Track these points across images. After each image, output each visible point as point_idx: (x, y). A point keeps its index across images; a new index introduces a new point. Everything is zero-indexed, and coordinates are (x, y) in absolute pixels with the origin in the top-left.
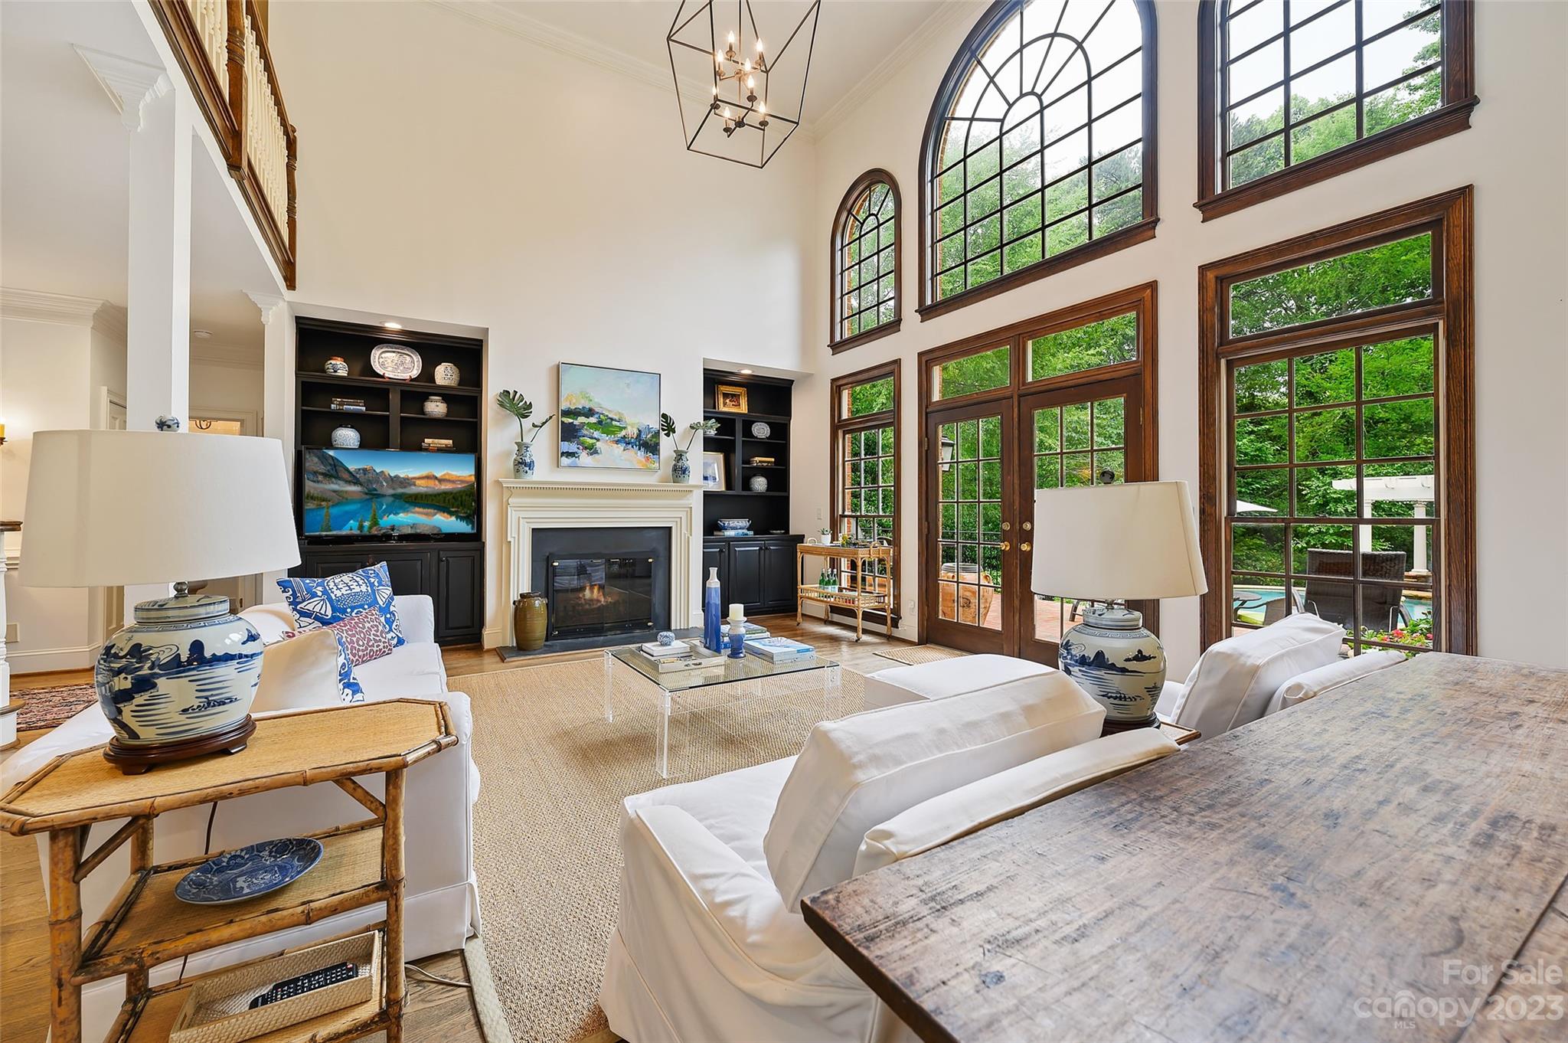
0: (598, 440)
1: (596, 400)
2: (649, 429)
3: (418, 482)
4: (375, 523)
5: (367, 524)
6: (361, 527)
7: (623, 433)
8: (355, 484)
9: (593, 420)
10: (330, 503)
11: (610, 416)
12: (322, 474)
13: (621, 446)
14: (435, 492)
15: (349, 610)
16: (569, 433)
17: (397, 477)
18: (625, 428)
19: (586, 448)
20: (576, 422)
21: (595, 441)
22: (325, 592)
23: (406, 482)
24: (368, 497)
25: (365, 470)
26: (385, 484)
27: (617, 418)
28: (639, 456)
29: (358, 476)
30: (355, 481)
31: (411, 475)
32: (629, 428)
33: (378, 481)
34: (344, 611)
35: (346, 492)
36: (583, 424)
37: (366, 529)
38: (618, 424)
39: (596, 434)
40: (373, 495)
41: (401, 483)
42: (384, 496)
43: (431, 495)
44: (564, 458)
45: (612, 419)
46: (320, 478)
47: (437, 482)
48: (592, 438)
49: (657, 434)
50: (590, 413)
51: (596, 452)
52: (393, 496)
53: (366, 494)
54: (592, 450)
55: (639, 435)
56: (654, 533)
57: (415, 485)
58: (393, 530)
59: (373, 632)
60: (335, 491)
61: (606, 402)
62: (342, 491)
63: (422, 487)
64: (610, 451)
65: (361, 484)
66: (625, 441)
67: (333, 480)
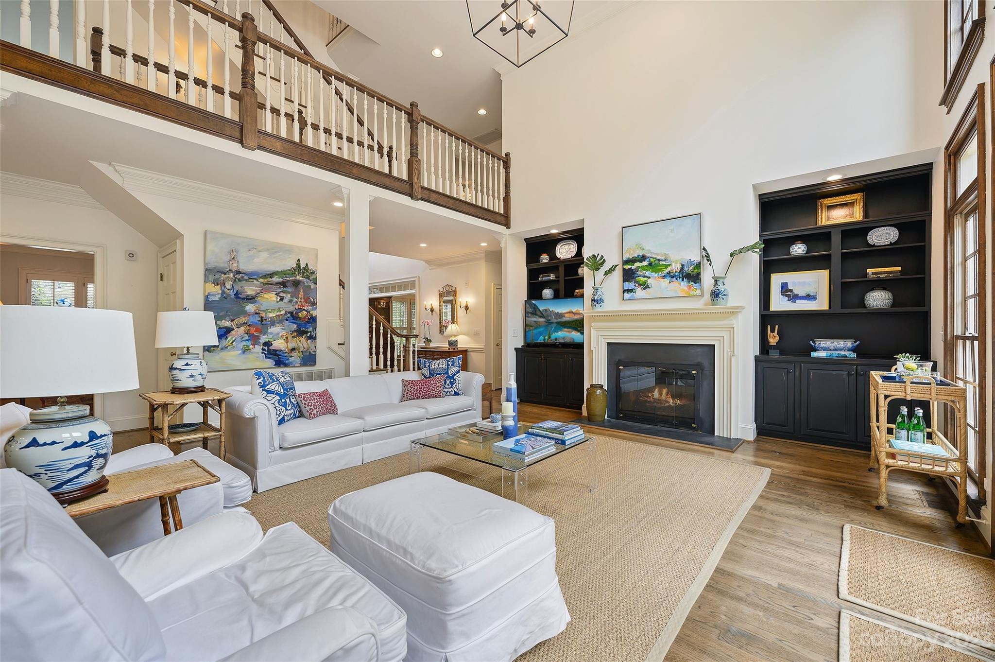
0: (649, 278)
1: (647, 248)
2: (691, 262)
3: (566, 315)
4: (550, 337)
5: (546, 338)
6: (544, 339)
7: (669, 269)
8: (542, 317)
9: (645, 263)
10: (534, 328)
11: (658, 258)
12: (531, 313)
13: (667, 280)
14: (572, 320)
15: (435, 375)
16: (629, 275)
17: (558, 313)
18: (669, 265)
19: (641, 285)
20: (633, 267)
21: (647, 279)
22: (429, 366)
23: (560, 315)
24: (547, 324)
25: (546, 310)
26: (553, 317)
27: (663, 258)
28: (682, 286)
29: (543, 313)
30: (543, 317)
31: (563, 312)
32: (673, 264)
33: (551, 316)
34: (433, 375)
35: (539, 322)
36: (638, 268)
37: (546, 340)
38: (664, 263)
39: (648, 274)
40: (549, 323)
41: (560, 316)
42: (553, 323)
43: (571, 322)
44: (625, 294)
45: (659, 260)
46: (530, 315)
47: (573, 315)
48: (644, 277)
49: (698, 265)
50: (643, 258)
51: (648, 287)
52: (557, 323)
53: (547, 322)
54: (645, 286)
55: (682, 269)
56: (699, 349)
57: (565, 317)
58: (556, 340)
59: (433, 386)
60: (535, 322)
61: (654, 248)
62: (537, 322)
63: (568, 317)
64: (658, 284)
65: (545, 318)
66: (671, 275)
67: (535, 316)
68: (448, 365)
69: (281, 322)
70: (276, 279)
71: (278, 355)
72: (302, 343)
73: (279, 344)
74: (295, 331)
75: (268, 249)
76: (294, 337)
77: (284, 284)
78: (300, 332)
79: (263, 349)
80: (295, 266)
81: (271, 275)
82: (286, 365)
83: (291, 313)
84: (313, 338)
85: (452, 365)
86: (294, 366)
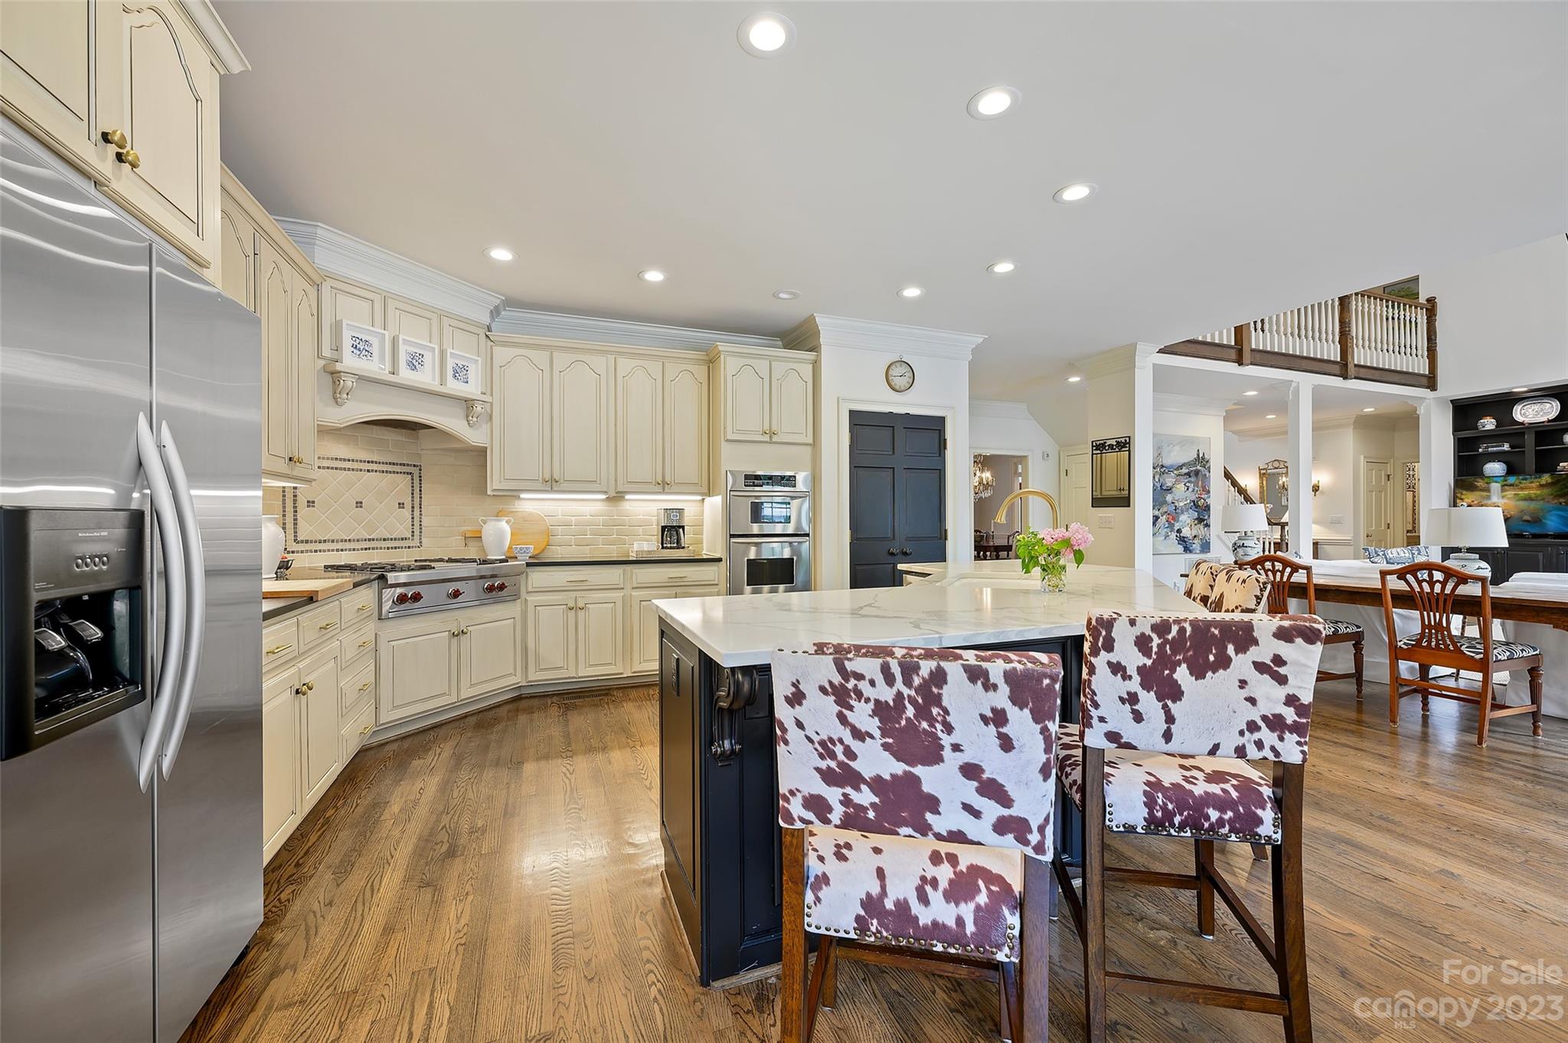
68: (1413, 554)
69: (1187, 510)
70: (1184, 470)
71: (1185, 542)
72: (1200, 530)
73: (1186, 532)
74: (1197, 519)
75: (1180, 443)
76: (1196, 524)
77: (1188, 474)
78: (1200, 520)
79: (1177, 536)
80: (1196, 456)
81: (1181, 467)
82: (1191, 552)
83: (1194, 501)
84: (1207, 525)
85: (1418, 554)
86: (1196, 553)
